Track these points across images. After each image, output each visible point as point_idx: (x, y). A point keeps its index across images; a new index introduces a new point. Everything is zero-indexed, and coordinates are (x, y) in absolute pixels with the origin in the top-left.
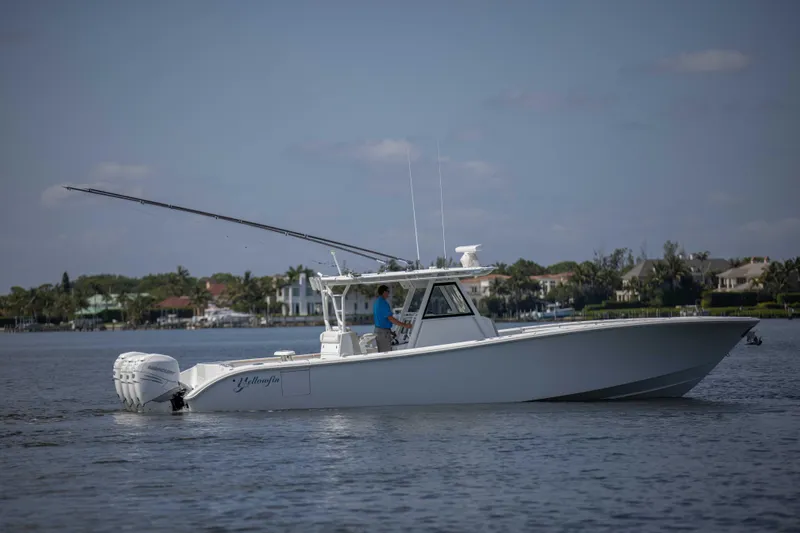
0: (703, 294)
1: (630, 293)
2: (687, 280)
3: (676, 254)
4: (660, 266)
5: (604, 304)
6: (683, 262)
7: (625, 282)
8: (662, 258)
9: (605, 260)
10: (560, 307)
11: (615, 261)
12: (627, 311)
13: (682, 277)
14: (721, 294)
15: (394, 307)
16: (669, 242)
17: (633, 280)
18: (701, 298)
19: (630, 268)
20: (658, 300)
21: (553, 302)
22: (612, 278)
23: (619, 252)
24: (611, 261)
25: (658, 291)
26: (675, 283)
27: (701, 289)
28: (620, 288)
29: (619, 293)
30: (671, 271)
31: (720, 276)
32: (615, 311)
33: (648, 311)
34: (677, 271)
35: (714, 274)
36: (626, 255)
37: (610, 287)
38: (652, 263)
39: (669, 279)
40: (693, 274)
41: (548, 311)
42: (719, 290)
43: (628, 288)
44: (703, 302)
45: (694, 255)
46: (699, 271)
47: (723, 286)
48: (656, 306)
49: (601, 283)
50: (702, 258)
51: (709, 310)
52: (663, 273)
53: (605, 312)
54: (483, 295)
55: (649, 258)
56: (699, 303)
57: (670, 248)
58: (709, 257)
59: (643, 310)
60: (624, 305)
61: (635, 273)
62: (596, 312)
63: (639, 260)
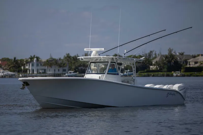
0: (182, 67)
1: (155, 67)
2: (176, 62)
3: (172, 53)
4: (166, 57)
5: (146, 70)
6: (174, 55)
7: (153, 63)
8: (167, 54)
9: (146, 54)
10: (130, 72)
11: (150, 55)
12: (154, 73)
13: (174, 61)
14: (188, 67)
15: (69, 71)
16: (170, 48)
17: (156, 62)
18: (181, 69)
19: (156, 57)
20: (165, 70)
21: (127, 69)
22: (149, 61)
23: (151, 52)
24: (149, 55)
25: (166, 66)
26: (172, 64)
27: (181, 65)
28: (151, 65)
29: (151, 67)
30: (170, 59)
31: (188, 61)
32: (150, 73)
33: (162, 73)
34: (172, 59)
35: (186, 60)
36: (154, 53)
37: (148, 65)
38: (163, 56)
39: (169, 62)
40: (179, 60)
41: (125, 73)
42: (188, 66)
43: (154, 65)
44: (182, 70)
45: (179, 53)
46: (181, 59)
47: (189, 64)
48: (165, 72)
49: (145, 63)
50: (182, 54)
51: (184, 73)
52: (167, 60)
53: (146, 74)
54: (101, 67)
55: (162, 54)
56: (180, 71)
57: (170, 51)
58: (184, 54)
59: (160, 73)
60: (153, 71)
61: (157, 59)
62: (142, 74)
63: (158, 55)
